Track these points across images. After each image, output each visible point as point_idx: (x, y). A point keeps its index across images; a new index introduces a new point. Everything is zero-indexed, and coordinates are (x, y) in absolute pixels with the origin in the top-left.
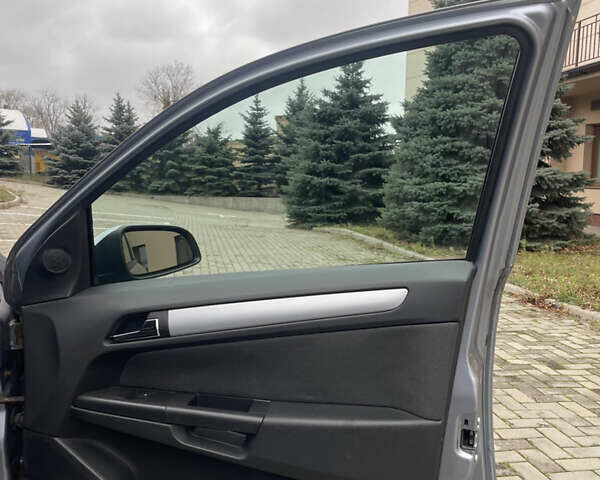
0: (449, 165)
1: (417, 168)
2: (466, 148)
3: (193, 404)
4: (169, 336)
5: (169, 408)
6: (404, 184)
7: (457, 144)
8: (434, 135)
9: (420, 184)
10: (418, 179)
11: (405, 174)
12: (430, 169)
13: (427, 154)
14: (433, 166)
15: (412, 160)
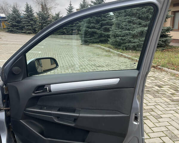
0: (130, 26)
1: (120, 26)
2: (135, 20)
3: (59, 110)
4: (51, 92)
5: (52, 112)
6: (116, 31)
7: (132, 19)
8: (125, 16)
9: (121, 31)
10: (121, 30)
11: (117, 28)
12: (124, 27)
13: (123, 22)
14: (125, 26)
15: (119, 24)
